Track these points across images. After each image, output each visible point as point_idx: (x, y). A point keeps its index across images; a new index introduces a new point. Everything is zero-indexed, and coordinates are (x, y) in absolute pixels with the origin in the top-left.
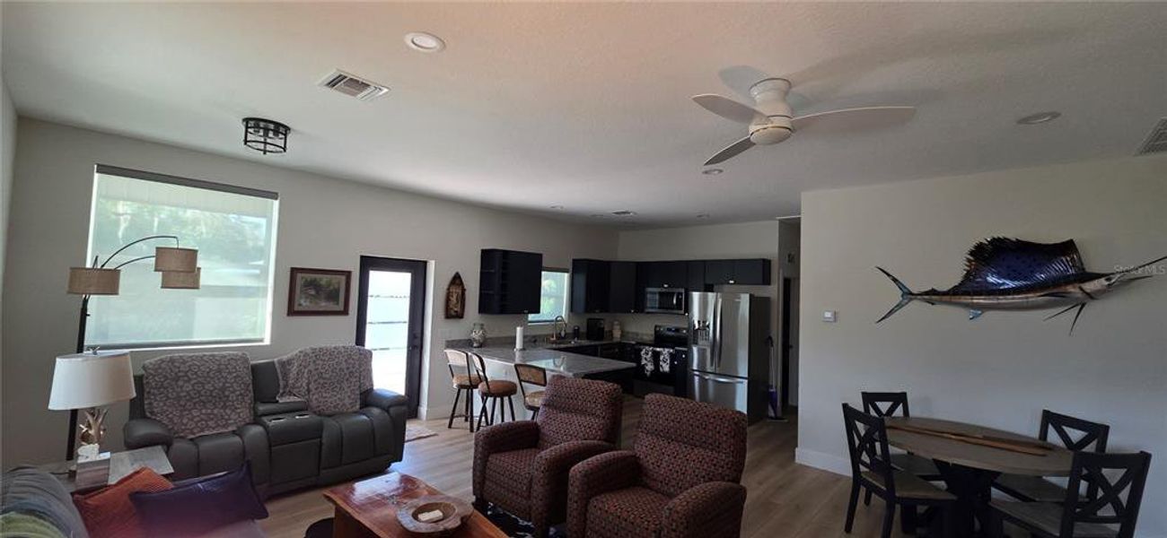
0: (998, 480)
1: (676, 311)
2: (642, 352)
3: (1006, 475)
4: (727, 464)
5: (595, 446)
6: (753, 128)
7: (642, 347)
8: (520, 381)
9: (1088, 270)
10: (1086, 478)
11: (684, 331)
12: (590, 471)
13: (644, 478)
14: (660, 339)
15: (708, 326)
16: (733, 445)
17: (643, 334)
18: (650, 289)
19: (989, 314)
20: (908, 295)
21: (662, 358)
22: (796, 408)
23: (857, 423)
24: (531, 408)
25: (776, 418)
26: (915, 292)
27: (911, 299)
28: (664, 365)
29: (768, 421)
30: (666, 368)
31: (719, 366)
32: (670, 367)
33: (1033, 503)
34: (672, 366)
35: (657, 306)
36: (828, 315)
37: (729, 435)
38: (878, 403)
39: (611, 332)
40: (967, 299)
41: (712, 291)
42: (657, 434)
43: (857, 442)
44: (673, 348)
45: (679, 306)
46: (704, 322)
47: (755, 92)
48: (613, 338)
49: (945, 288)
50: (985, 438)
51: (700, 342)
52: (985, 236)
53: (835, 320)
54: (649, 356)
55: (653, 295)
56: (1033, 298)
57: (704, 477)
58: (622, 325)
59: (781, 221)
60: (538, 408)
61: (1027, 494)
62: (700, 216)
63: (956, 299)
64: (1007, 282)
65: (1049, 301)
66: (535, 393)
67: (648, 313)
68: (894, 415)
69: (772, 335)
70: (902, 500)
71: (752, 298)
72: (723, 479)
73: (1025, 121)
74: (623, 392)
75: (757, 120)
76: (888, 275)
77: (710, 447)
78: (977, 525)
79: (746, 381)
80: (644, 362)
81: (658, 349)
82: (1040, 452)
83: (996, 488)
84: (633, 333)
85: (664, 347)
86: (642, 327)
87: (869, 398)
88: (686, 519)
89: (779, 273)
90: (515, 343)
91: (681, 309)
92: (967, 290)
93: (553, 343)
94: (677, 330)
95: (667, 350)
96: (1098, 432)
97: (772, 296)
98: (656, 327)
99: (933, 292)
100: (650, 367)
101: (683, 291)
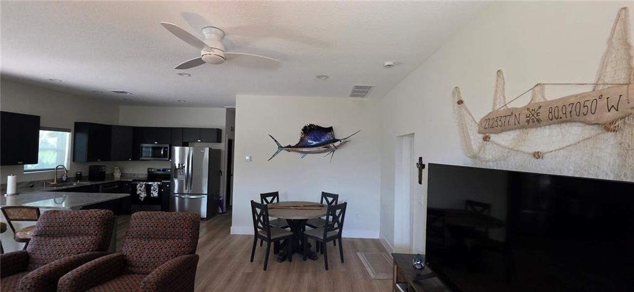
0: (307, 223)
1: (163, 159)
2: (138, 186)
3: (310, 220)
4: (187, 245)
5: (87, 256)
6: (203, 52)
7: (137, 183)
8: (9, 220)
9: (336, 138)
10: (331, 215)
11: (169, 171)
12: (79, 276)
13: (130, 268)
14: (152, 177)
15: (184, 167)
16: (191, 233)
17: (138, 174)
18: (145, 145)
19: (308, 155)
20: (280, 147)
21: (152, 188)
22: (232, 206)
23: (257, 209)
24: (22, 240)
25: (223, 213)
26: (283, 146)
27: (282, 150)
28: (154, 193)
29: (219, 215)
30: (155, 194)
31: (190, 189)
32: (158, 194)
33: (317, 229)
34: (160, 193)
35: (150, 155)
36: (247, 158)
37: (189, 228)
38: (267, 198)
39: (112, 175)
40: (300, 149)
41: (187, 146)
42: (140, 237)
43: (257, 218)
44: (161, 181)
45: (165, 155)
46: (182, 164)
47: (205, 32)
48: (114, 178)
49: (293, 144)
50: (305, 206)
51: (179, 176)
52: (307, 124)
53: (251, 160)
54: (143, 187)
55: (147, 148)
56: (321, 148)
57: (172, 256)
58: (121, 170)
59: (227, 109)
60: (30, 239)
61: (315, 225)
62: (179, 101)
63: (297, 149)
64: (314, 142)
65: (325, 150)
66: (27, 228)
67: (142, 160)
68: (273, 202)
69: (221, 170)
70: (273, 240)
71: (210, 150)
72: (184, 254)
73: (319, 77)
74: (114, 214)
75: (206, 49)
76: (273, 138)
77: (177, 237)
78: (300, 243)
79: (206, 196)
80: (138, 192)
81: (150, 183)
82: (320, 208)
83: (308, 226)
84: (131, 174)
85: (154, 182)
86: (138, 170)
87: (264, 196)
88: (156, 285)
89: (226, 136)
90: (6, 190)
91: (167, 157)
92: (302, 145)
93: (54, 186)
94: (164, 170)
95: (156, 183)
96: (335, 197)
97: (221, 149)
98: (149, 169)
99: (289, 146)
100: (143, 195)
101: (168, 146)
